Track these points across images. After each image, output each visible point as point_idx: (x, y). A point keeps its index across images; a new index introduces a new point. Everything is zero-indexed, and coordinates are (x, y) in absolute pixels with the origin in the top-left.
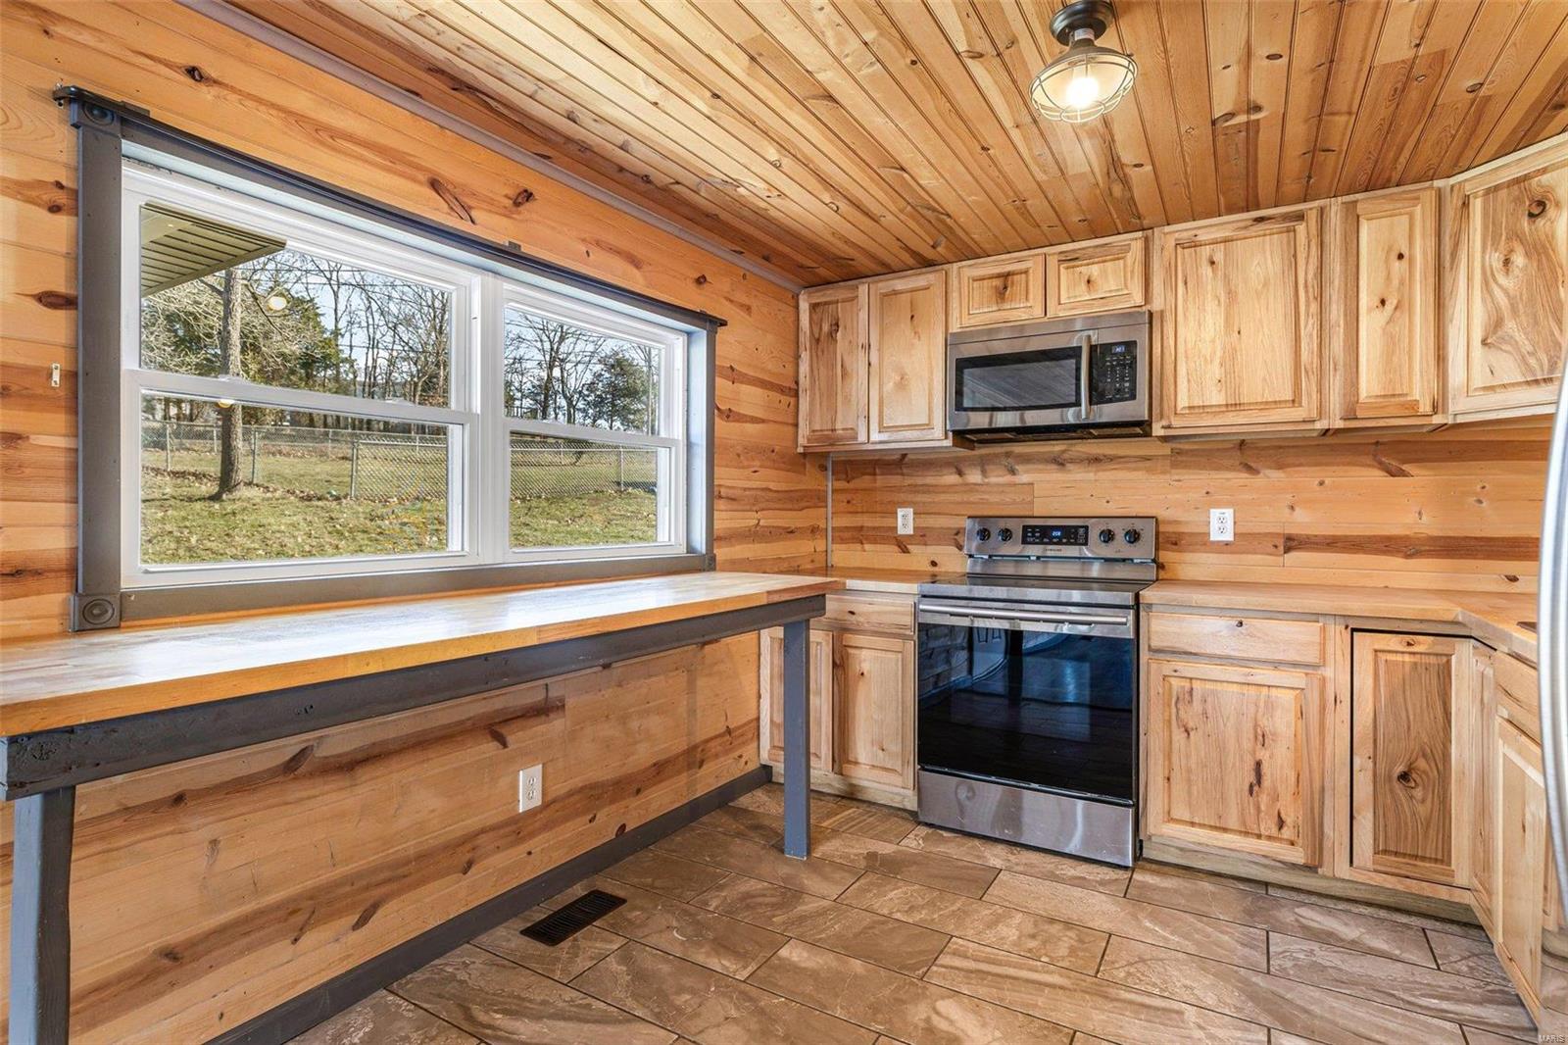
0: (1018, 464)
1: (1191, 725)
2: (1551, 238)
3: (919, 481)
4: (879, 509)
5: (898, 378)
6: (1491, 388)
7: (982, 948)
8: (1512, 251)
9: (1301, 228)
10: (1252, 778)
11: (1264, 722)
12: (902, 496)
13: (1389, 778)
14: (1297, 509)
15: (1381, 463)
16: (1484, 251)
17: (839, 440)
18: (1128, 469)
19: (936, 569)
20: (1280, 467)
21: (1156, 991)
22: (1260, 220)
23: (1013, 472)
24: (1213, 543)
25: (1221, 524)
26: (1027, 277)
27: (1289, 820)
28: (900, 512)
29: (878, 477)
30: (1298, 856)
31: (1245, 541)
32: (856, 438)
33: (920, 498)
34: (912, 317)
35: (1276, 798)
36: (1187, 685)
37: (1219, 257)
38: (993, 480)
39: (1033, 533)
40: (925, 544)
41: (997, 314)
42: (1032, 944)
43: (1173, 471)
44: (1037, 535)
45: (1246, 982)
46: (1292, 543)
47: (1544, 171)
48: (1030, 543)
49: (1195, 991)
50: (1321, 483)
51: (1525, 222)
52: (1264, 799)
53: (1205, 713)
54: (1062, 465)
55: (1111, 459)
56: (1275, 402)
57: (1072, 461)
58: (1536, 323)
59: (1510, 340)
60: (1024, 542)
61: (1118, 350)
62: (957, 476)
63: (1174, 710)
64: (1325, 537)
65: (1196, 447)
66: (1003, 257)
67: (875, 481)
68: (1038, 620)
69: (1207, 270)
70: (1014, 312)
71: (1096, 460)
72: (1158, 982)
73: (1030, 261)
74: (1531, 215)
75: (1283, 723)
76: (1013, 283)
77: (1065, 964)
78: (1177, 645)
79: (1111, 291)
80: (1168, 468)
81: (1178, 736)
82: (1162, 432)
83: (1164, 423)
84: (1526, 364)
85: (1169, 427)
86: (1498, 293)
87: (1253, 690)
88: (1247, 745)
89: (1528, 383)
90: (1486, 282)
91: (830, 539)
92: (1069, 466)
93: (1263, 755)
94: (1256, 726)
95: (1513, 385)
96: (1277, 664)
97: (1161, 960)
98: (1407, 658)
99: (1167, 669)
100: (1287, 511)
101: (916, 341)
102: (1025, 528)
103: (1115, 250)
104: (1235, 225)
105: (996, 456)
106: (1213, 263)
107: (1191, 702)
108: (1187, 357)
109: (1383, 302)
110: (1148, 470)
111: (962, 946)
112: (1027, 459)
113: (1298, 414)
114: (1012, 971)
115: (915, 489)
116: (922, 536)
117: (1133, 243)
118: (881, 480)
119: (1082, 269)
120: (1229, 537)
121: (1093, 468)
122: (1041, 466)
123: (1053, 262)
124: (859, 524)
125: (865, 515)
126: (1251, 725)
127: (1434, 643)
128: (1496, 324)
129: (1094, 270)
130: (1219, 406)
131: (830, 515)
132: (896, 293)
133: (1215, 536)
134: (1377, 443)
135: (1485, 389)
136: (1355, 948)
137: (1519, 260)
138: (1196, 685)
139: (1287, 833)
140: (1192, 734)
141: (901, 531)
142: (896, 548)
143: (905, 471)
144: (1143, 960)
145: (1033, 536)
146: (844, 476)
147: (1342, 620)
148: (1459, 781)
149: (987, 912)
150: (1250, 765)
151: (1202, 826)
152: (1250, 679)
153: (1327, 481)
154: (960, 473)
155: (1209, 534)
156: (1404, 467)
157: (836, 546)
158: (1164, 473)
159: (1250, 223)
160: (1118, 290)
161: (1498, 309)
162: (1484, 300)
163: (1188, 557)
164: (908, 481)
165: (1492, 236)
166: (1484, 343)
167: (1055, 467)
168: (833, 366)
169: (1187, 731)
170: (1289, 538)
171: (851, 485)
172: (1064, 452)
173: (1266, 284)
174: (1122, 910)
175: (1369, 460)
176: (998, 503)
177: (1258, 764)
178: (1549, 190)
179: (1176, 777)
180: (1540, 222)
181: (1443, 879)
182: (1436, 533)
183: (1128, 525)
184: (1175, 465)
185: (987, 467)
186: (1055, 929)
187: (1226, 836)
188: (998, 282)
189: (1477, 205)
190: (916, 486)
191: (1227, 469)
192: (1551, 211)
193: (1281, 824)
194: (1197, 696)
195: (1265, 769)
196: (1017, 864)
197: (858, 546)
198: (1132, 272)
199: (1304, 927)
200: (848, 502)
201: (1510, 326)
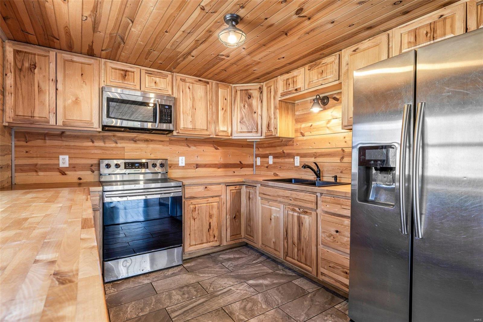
0: (119, 140)
1: (195, 217)
2: (252, 103)
3: (72, 144)
4: (47, 156)
5: (74, 99)
6: (241, 132)
7: (177, 305)
8: (245, 104)
9: (208, 86)
10: (209, 228)
11: (211, 212)
12: (61, 150)
13: (232, 219)
14: (199, 157)
15: (214, 146)
16: (240, 103)
17: (37, 122)
18: (157, 144)
19: (81, 181)
20: (195, 146)
21: (222, 288)
22: (200, 80)
23: (116, 143)
24: (180, 166)
25: (182, 161)
26: (134, 74)
27: (216, 236)
28: (61, 157)
29: (47, 141)
30: (217, 244)
31: (188, 166)
32: (49, 122)
33: (72, 151)
34: (82, 74)
35: (213, 231)
36: (194, 206)
37: (191, 87)
38: (107, 145)
39: (129, 165)
40: (75, 171)
41: (123, 84)
42: (186, 296)
43: (170, 145)
44: (130, 165)
45: (231, 276)
46: (198, 166)
47: (250, 90)
48: (128, 169)
49: (227, 283)
50: (203, 151)
51: (247, 99)
52: (211, 232)
53: (198, 213)
54: (135, 141)
55: (152, 141)
56: (203, 129)
57: (139, 140)
58: (249, 120)
59: (244, 122)
60: (125, 168)
61: (166, 107)
62: (92, 143)
63: (191, 214)
64: (204, 164)
65: (175, 139)
66: (124, 64)
67: (45, 143)
68: (154, 194)
69: (188, 90)
70: (129, 85)
71: (147, 141)
72: (219, 286)
73: (136, 69)
74: (248, 98)
75: (215, 212)
76: (128, 75)
77: (199, 295)
78: (192, 196)
79: (162, 88)
80: (168, 145)
81: (192, 221)
82: (176, 134)
83: (177, 131)
84: (248, 128)
85: (178, 133)
86: (243, 112)
87: (209, 204)
88: (208, 219)
89: (248, 132)
90: (240, 109)
91: (13, 170)
92: (138, 142)
93: (211, 221)
94: (209, 213)
95: (245, 132)
96: (212, 197)
97: (214, 281)
98: (235, 191)
99: (190, 202)
100: (196, 157)
101: (84, 85)
102: (125, 163)
103: (163, 75)
104: (194, 80)
105: (109, 136)
106: (189, 88)
107: (195, 211)
108: (183, 113)
109: (223, 109)
110: (163, 145)
111: (171, 309)
112: (122, 138)
113: (207, 133)
114: (191, 306)
115: (69, 147)
116: (73, 167)
117: (169, 75)
118: (49, 142)
119: (153, 78)
120: (184, 165)
121: (146, 143)
122: (127, 141)
123: (143, 72)
124: (35, 163)
125: (38, 159)
126: (208, 213)
127: (239, 187)
128: (242, 118)
129: (157, 80)
130: (191, 128)
131: (13, 159)
132: (72, 61)
133: (180, 165)
134: (213, 141)
135: (240, 132)
136: (235, 259)
137: (246, 106)
138: (196, 206)
139: (216, 239)
140: (195, 220)
141: (61, 165)
142: (58, 173)
143: (63, 139)
144: (211, 284)
145: (129, 166)
146: (24, 139)
147: (224, 184)
148: (243, 215)
149: (164, 296)
150: (208, 224)
151: (198, 244)
152: (209, 202)
153: (204, 150)
154: (93, 142)
155: (179, 164)
156: (218, 148)
157: (17, 174)
158: (167, 146)
159: (198, 80)
160: (164, 88)
161: (243, 116)
162: (240, 113)
163: (174, 171)
164: (65, 143)
165: (242, 100)
166: (240, 122)
167: (133, 142)
168: (32, 85)
169: (194, 219)
170: (197, 165)
171: (29, 144)
172: (136, 137)
173: (201, 98)
174: (193, 275)
175: (212, 145)
176: (110, 154)
177: (210, 223)
178: (251, 94)
179: (192, 233)
180: (250, 100)
181: (240, 238)
182: (224, 163)
183: (153, 162)
184: (170, 144)
185: (105, 140)
186: (185, 289)
187: (204, 245)
188: (123, 73)
189: (239, 92)
190: (69, 146)
191: (183, 146)
192: (252, 98)
193: (214, 237)
194: (197, 209)
195: (211, 224)
196: (153, 279)
197: (35, 173)
198: (168, 84)
199: (225, 259)
200: (27, 152)
201: (245, 119)
